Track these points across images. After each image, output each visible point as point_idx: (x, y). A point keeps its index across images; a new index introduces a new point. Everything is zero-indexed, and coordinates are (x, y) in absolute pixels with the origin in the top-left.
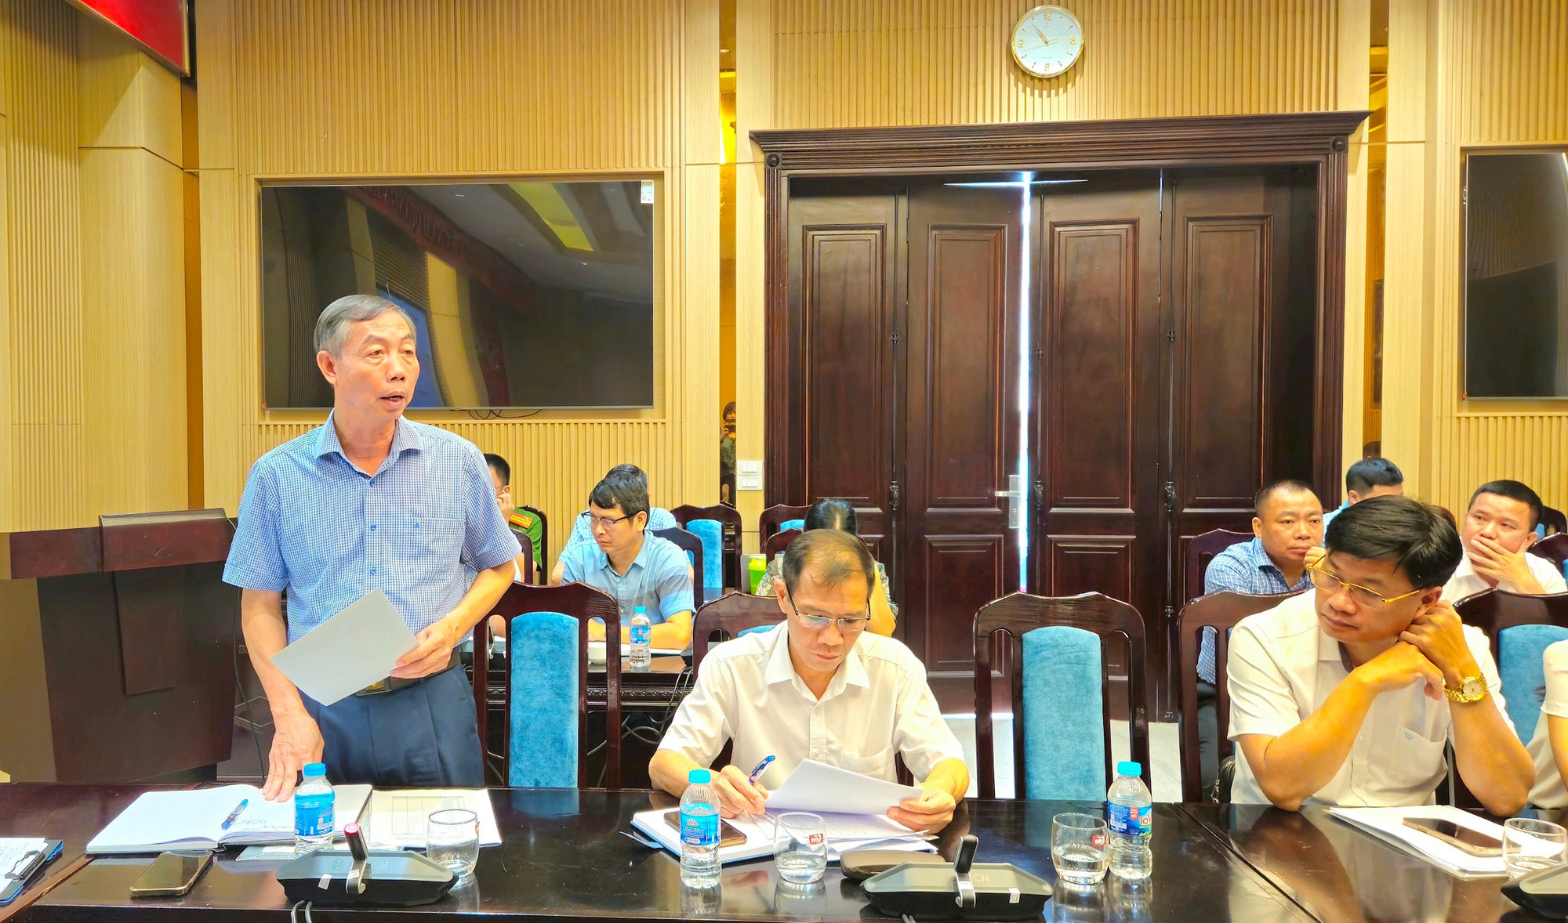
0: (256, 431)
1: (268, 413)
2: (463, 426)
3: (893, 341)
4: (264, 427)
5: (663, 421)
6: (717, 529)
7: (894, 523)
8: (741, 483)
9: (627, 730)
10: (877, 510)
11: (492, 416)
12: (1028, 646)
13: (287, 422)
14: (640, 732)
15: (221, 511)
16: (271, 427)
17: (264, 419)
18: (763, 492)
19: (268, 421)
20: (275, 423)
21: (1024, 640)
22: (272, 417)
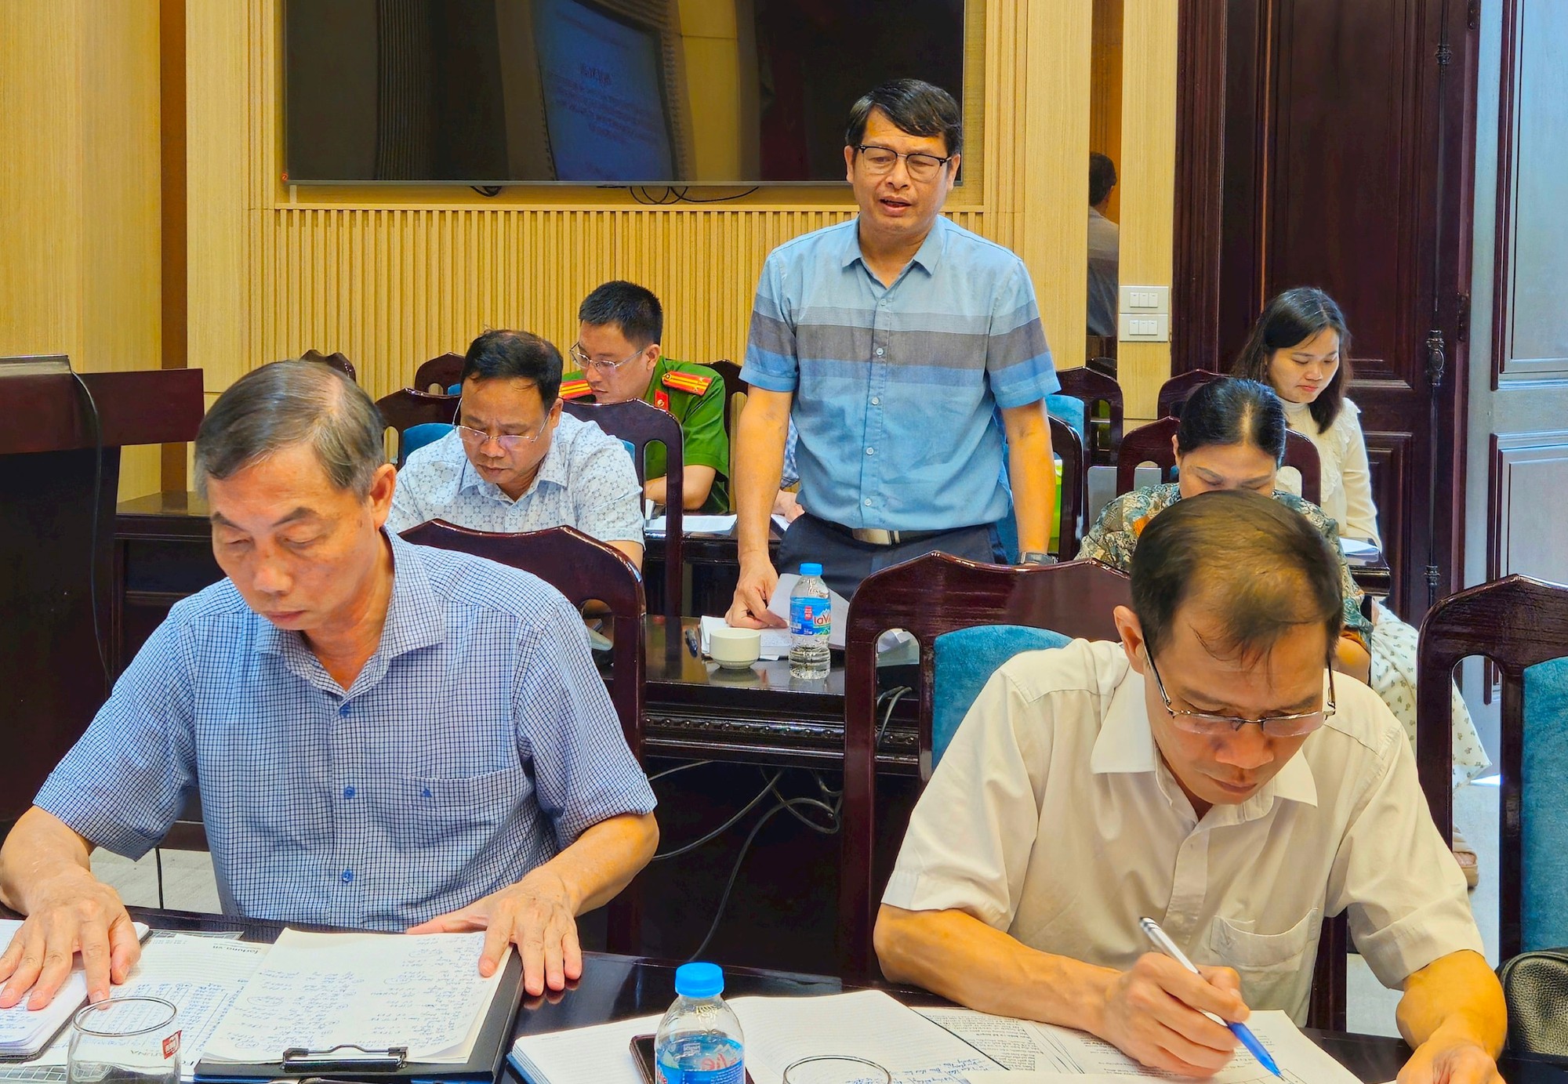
0: (272, 220)
1: (293, 188)
2: (619, 215)
3: (1441, 59)
4: (284, 214)
5: (979, 209)
6: (1075, 412)
7: (1433, 409)
8: (1128, 327)
9: (778, 802)
10: (1401, 384)
11: (672, 197)
12: (1534, 695)
13: (321, 206)
14: (800, 807)
15: (65, 360)
16: (296, 214)
17: (287, 198)
18: (1168, 346)
19: (294, 204)
20: (303, 206)
21: (1527, 679)
22: (301, 197)
